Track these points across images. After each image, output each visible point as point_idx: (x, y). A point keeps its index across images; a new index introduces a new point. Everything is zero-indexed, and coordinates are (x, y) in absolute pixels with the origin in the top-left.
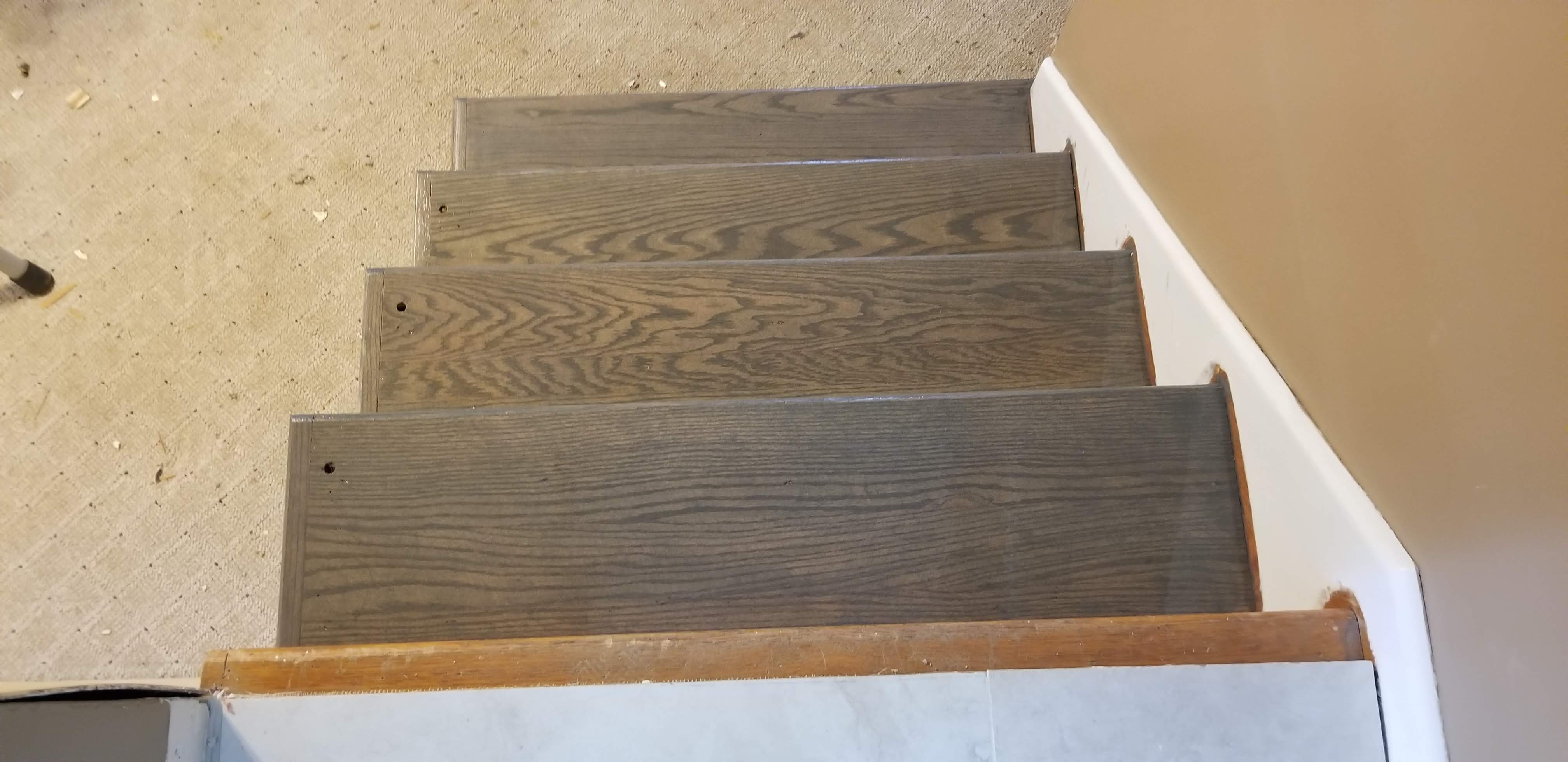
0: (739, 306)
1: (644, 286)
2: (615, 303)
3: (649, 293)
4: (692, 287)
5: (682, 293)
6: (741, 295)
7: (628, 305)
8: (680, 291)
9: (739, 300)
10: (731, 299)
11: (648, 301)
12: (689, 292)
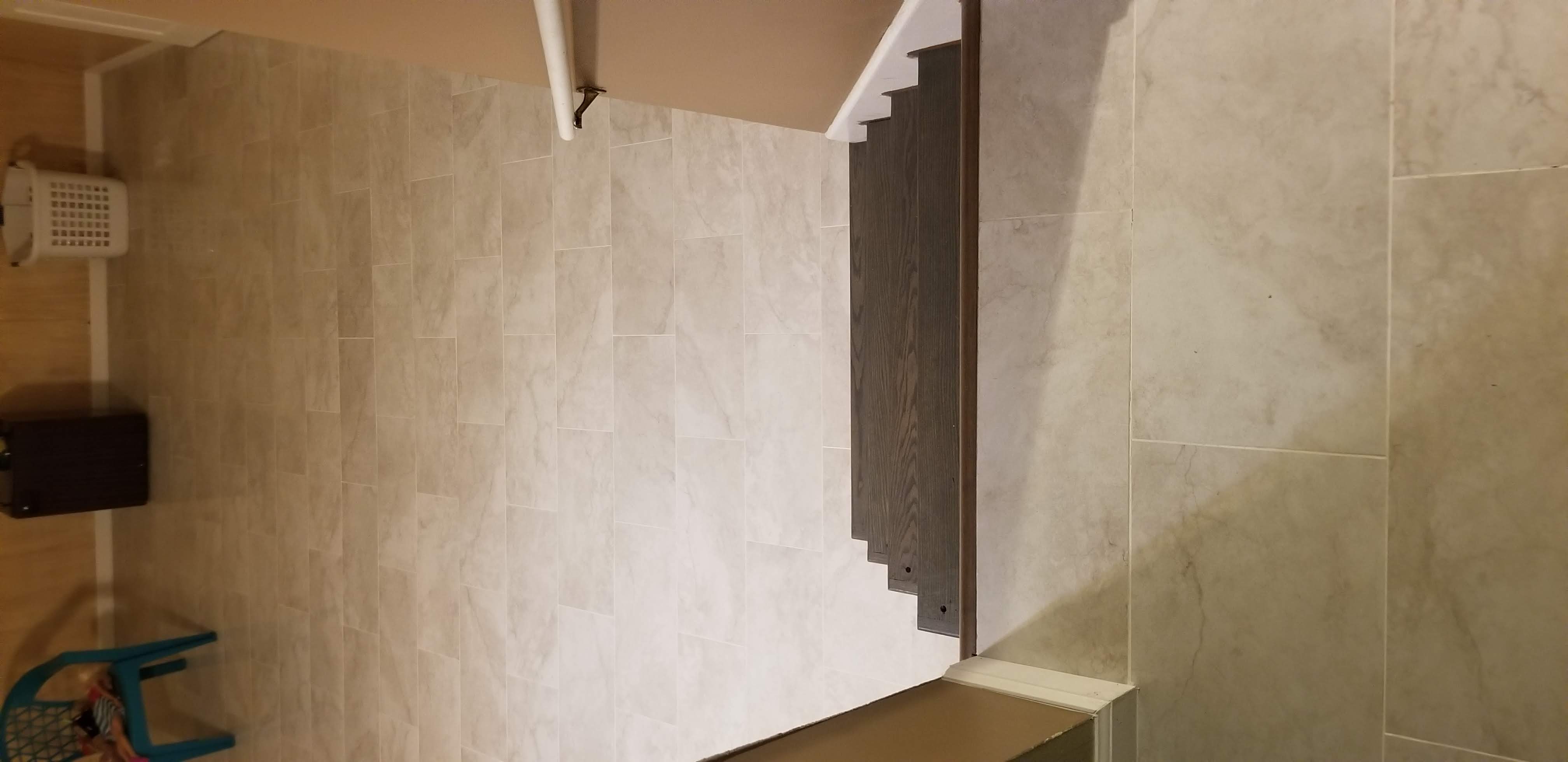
0: (913, 353)
1: (901, 413)
2: (909, 432)
3: (904, 410)
4: (902, 382)
5: (905, 389)
6: (907, 352)
7: (910, 425)
8: (904, 390)
9: (910, 352)
10: (909, 357)
11: (909, 412)
12: (904, 384)
